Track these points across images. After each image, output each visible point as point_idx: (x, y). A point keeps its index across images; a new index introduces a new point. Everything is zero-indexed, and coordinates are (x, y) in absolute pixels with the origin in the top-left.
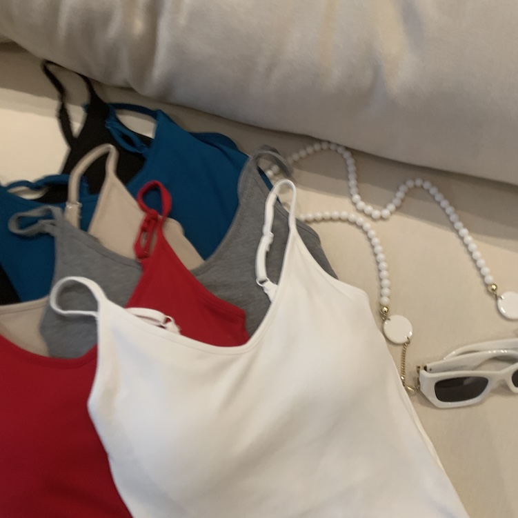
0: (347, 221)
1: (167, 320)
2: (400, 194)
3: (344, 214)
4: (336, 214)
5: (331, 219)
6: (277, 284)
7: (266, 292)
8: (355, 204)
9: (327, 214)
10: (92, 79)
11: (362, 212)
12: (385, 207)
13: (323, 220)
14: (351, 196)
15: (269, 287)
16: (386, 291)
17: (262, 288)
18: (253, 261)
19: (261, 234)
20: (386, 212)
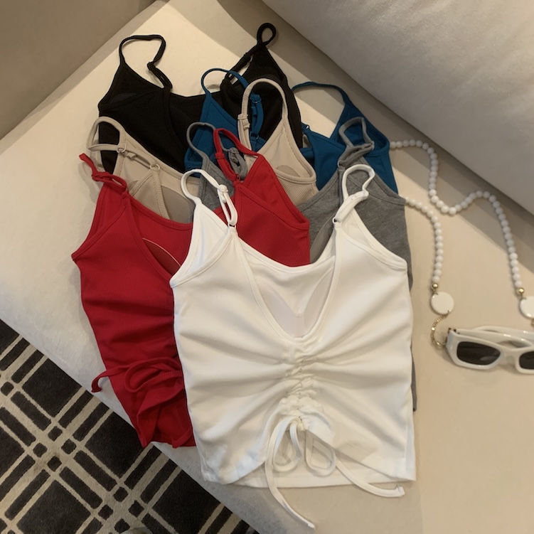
2: (469, 200)
8: (430, 197)
11: (434, 204)
12: (453, 206)
14: (429, 190)
16: (438, 272)
20: (453, 210)
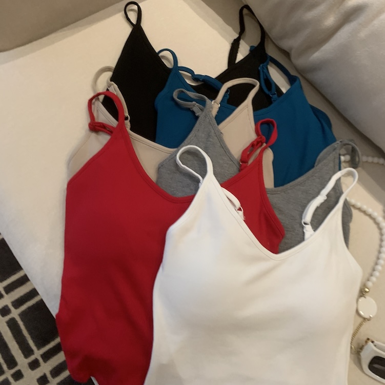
0: (374, 219)
1: (240, 209)
3: (375, 214)
4: (370, 211)
5: (365, 212)
6: (315, 231)
7: (305, 231)
9: (365, 207)
10: (267, 33)
13: (359, 209)
15: (308, 229)
16: (374, 279)
17: (303, 227)
18: (304, 207)
19: (318, 193)
